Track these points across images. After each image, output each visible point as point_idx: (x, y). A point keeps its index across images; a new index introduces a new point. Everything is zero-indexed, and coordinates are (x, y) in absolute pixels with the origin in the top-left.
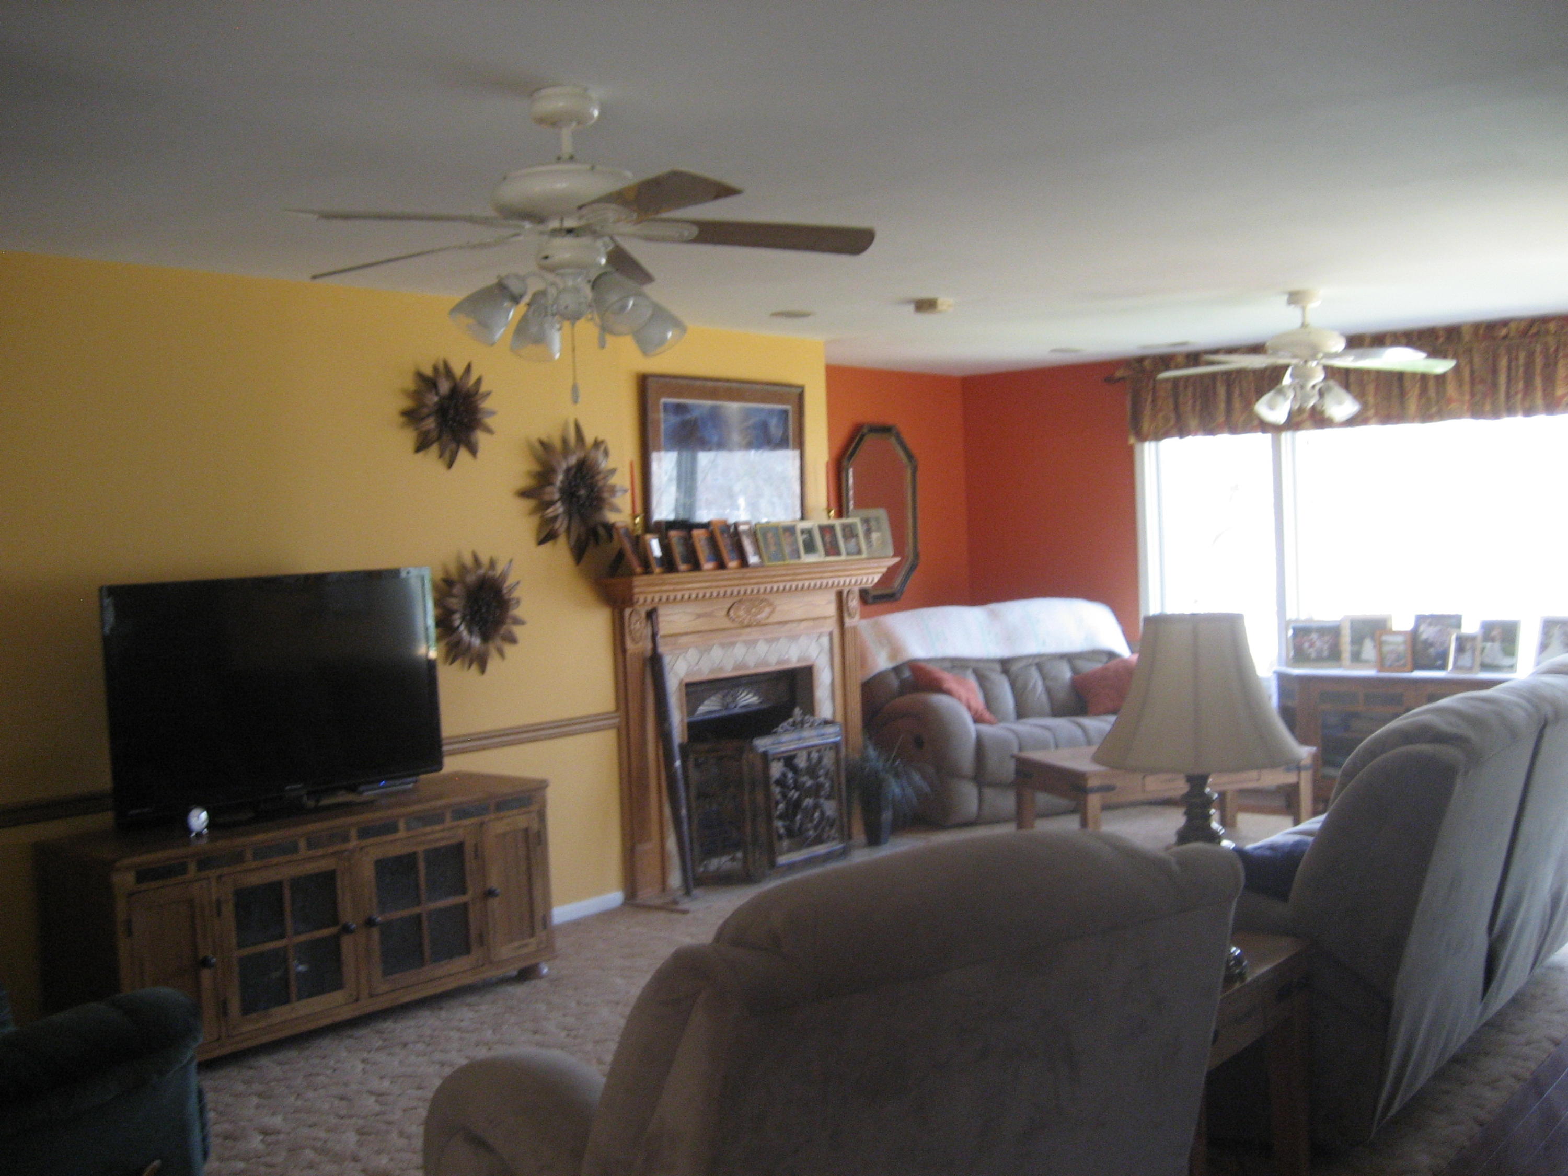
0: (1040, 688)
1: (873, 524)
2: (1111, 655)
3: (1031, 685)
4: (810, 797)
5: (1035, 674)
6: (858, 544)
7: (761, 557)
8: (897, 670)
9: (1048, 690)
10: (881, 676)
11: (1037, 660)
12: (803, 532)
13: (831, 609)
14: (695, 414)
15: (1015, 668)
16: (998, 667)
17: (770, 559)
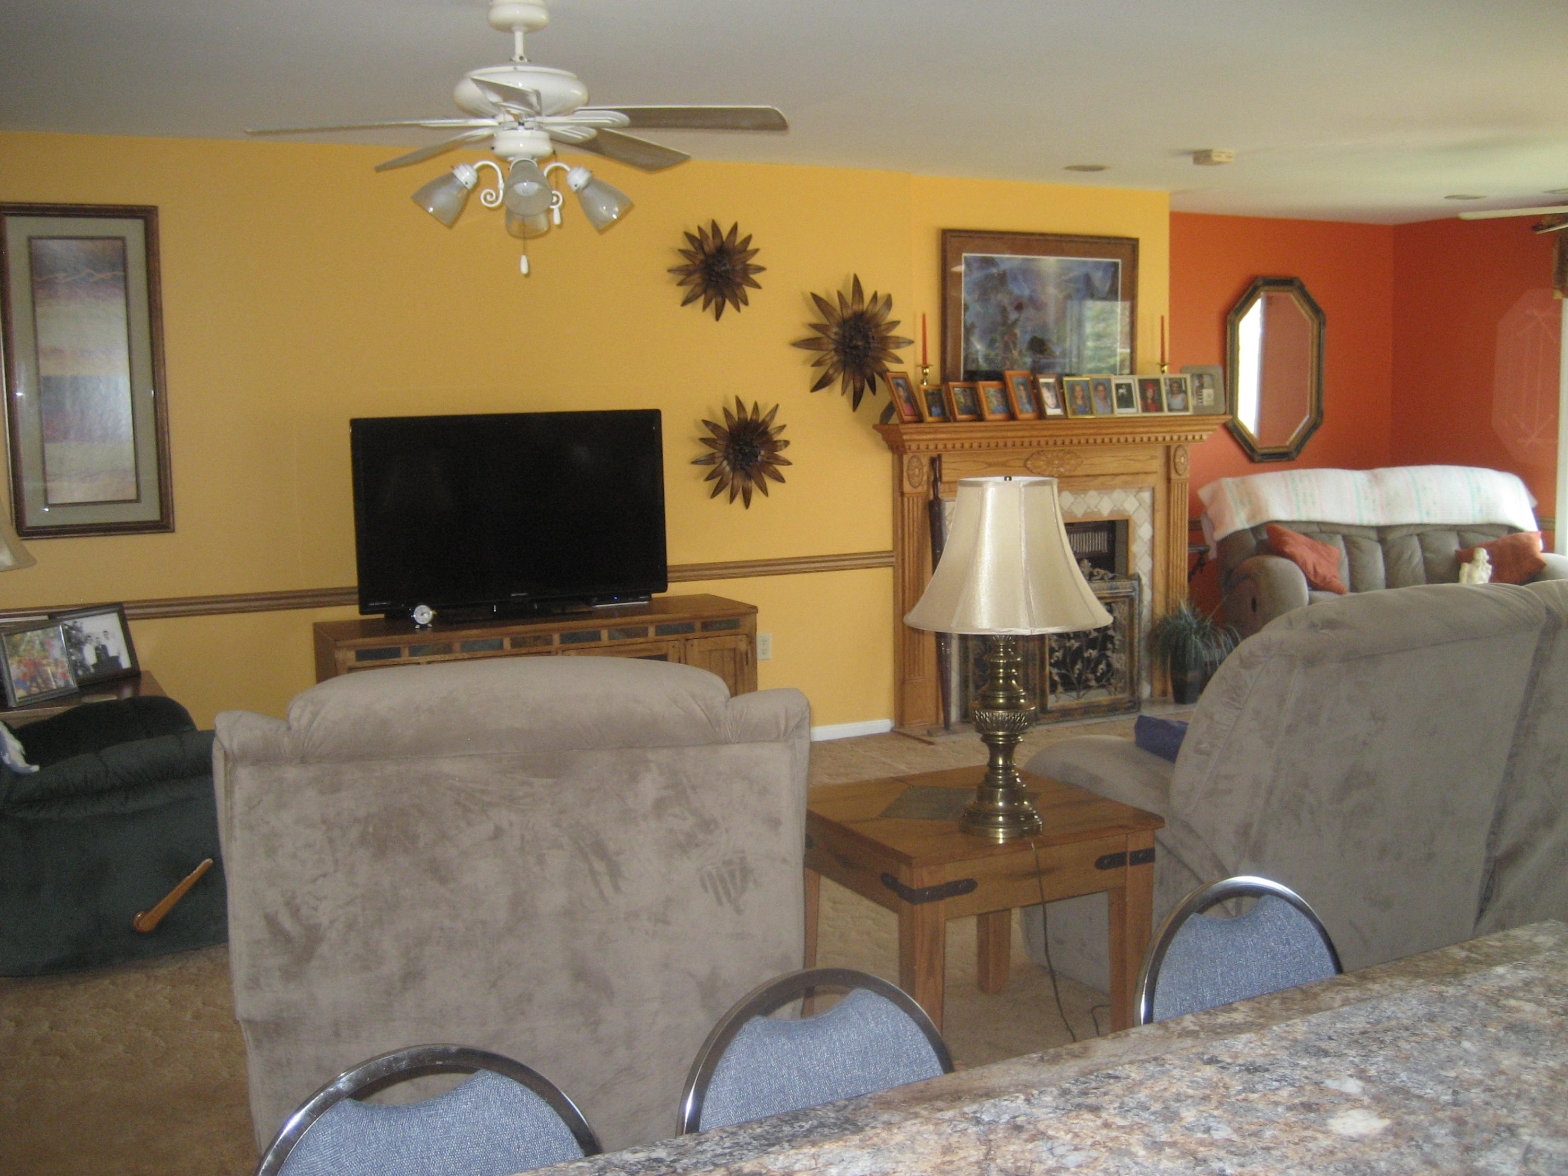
0: (1418, 557)
1: (1206, 379)
2: (1512, 529)
3: (1406, 556)
4: (1094, 648)
5: (1415, 542)
6: (1186, 401)
7: (1065, 410)
8: (1255, 530)
9: (1426, 562)
10: (1237, 536)
11: (1419, 531)
12: (1118, 386)
13: (1157, 464)
14: (1004, 267)
15: (1392, 536)
16: (1373, 535)
17: (1074, 413)
